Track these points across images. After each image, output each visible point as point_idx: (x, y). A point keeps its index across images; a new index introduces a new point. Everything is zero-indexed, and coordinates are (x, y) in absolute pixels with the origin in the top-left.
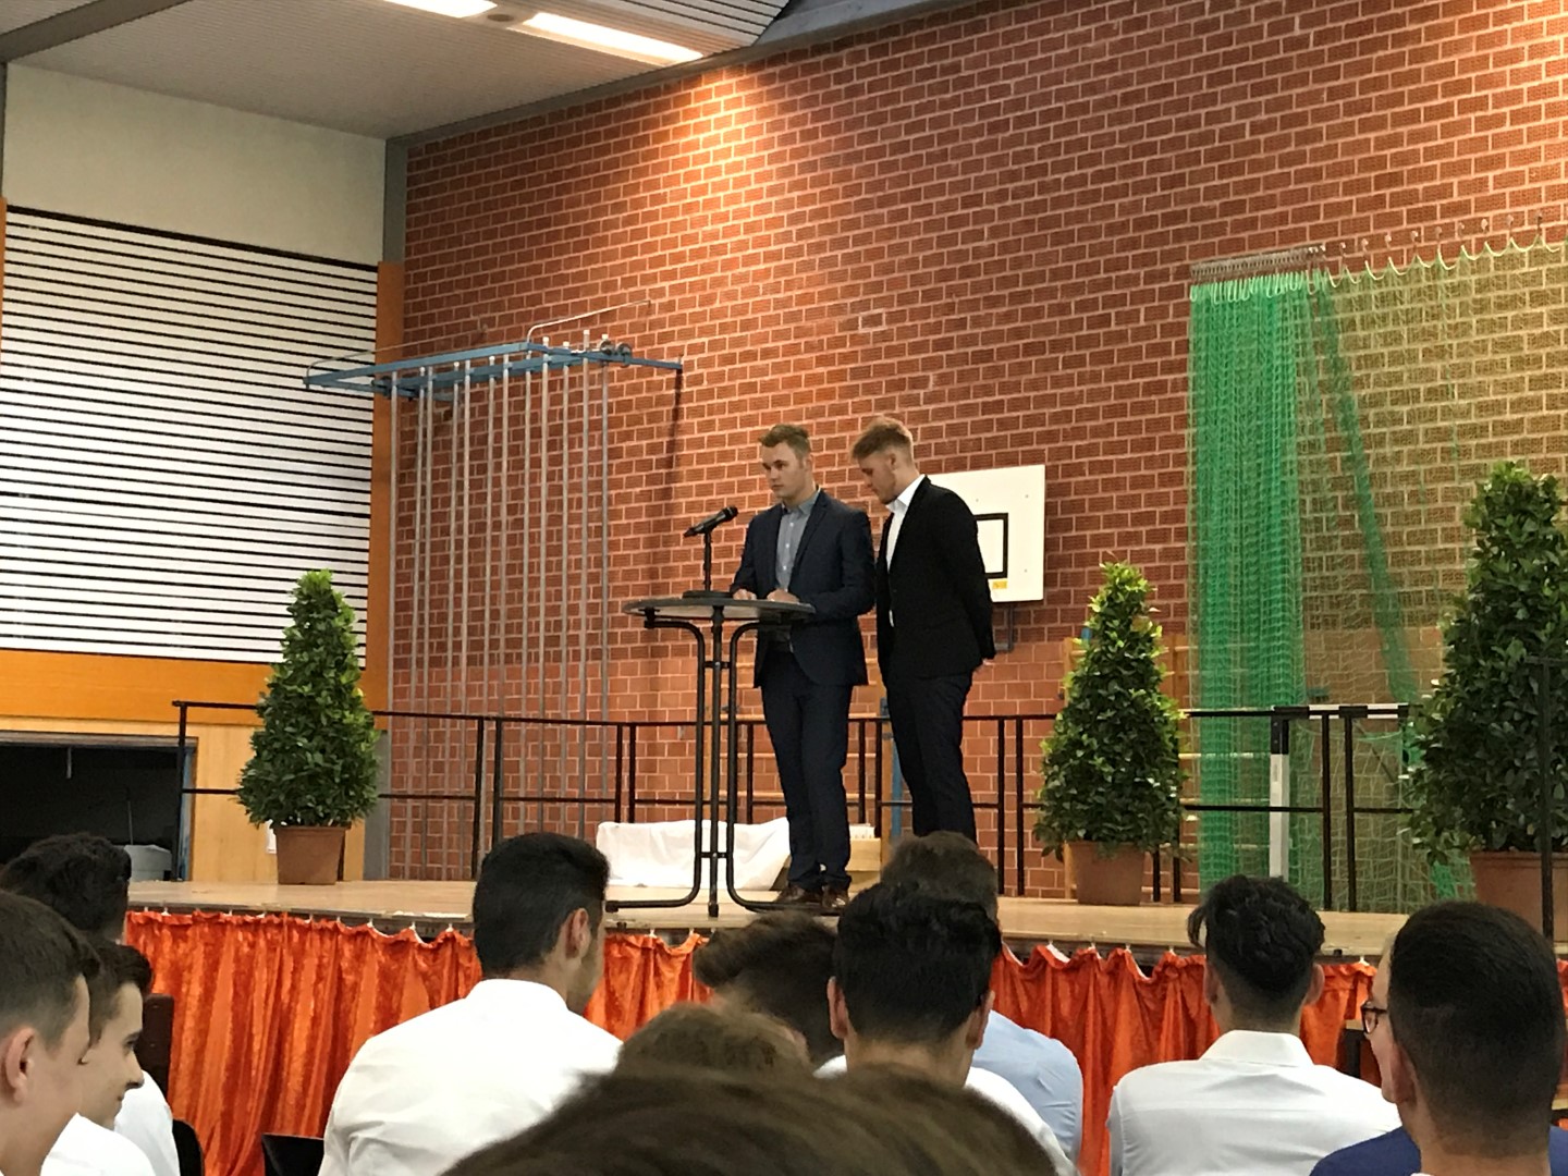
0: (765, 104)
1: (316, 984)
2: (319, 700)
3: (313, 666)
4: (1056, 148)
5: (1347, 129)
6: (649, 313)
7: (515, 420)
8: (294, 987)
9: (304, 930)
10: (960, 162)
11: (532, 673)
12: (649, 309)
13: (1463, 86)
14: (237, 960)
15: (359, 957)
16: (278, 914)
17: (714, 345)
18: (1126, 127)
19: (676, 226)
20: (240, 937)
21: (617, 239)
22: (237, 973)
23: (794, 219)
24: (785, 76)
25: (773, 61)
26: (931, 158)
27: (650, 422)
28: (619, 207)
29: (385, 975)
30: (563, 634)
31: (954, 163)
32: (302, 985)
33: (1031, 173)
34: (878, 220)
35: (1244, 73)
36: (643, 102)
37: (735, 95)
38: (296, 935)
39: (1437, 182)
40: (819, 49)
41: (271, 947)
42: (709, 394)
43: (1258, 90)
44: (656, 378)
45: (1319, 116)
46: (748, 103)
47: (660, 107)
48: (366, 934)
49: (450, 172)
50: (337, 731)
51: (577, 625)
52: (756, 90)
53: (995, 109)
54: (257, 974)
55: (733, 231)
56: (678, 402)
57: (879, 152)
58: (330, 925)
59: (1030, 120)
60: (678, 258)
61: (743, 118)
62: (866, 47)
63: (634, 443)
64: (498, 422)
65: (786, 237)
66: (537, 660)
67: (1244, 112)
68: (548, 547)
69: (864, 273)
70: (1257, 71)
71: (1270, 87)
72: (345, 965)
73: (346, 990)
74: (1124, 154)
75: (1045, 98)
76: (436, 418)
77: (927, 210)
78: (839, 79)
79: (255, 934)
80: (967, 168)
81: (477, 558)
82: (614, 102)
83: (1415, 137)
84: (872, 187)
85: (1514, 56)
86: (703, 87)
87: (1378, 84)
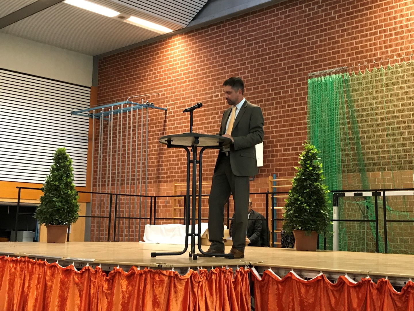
0: (188, 43)
1: (37, 285)
2: (60, 186)
3: (59, 176)
4: (266, 50)
5: (347, 40)
6: (158, 97)
7: (124, 124)
8: (29, 286)
9: (33, 264)
10: (240, 54)
11: (128, 188)
12: (159, 95)
13: (381, 26)
14: (10, 274)
15: (53, 275)
16: (24, 257)
17: (175, 104)
18: (285, 43)
19: (166, 75)
20: (11, 265)
21: (151, 78)
22: (10, 279)
23: (196, 71)
24: (194, 35)
25: (191, 32)
26: (232, 54)
27: (158, 124)
28: (151, 70)
29: (62, 283)
30: (136, 178)
31: (238, 55)
32: (31, 286)
33: (259, 56)
34: (218, 70)
35: (317, 27)
36: (157, 44)
37: (181, 41)
38: (30, 266)
39: (374, 52)
40: (202, 28)
41: (22, 269)
42: (174, 116)
43: (322, 31)
44: (160, 112)
45: (339, 37)
46: (184, 43)
47: (162, 45)
48: (55, 266)
49: (109, 64)
50: (66, 196)
51: (139, 175)
52: (186, 39)
53: (249, 40)
54: (16, 280)
55: (180, 75)
56: (165, 118)
57: (218, 53)
58: (42, 262)
59: (259, 43)
60: (166, 82)
61: (183, 46)
62: (215, 27)
63: (154, 129)
64: (120, 125)
65: (194, 76)
66: (129, 184)
67: (318, 37)
68: (132, 156)
69: (214, 84)
70: (321, 26)
71: (325, 30)
72: (47, 278)
73: (48, 288)
74: (284, 50)
75: (263, 37)
76: (104, 124)
77: (231, 67)
78: (208, 35)
79: (16, 265)
80: (242, 56)
81: (114, 159)
82: (151, 44)
83: (367, 41)
84: (216, 62)
85: (396, 18)
86: (173, 40)
87: (356, 27)
